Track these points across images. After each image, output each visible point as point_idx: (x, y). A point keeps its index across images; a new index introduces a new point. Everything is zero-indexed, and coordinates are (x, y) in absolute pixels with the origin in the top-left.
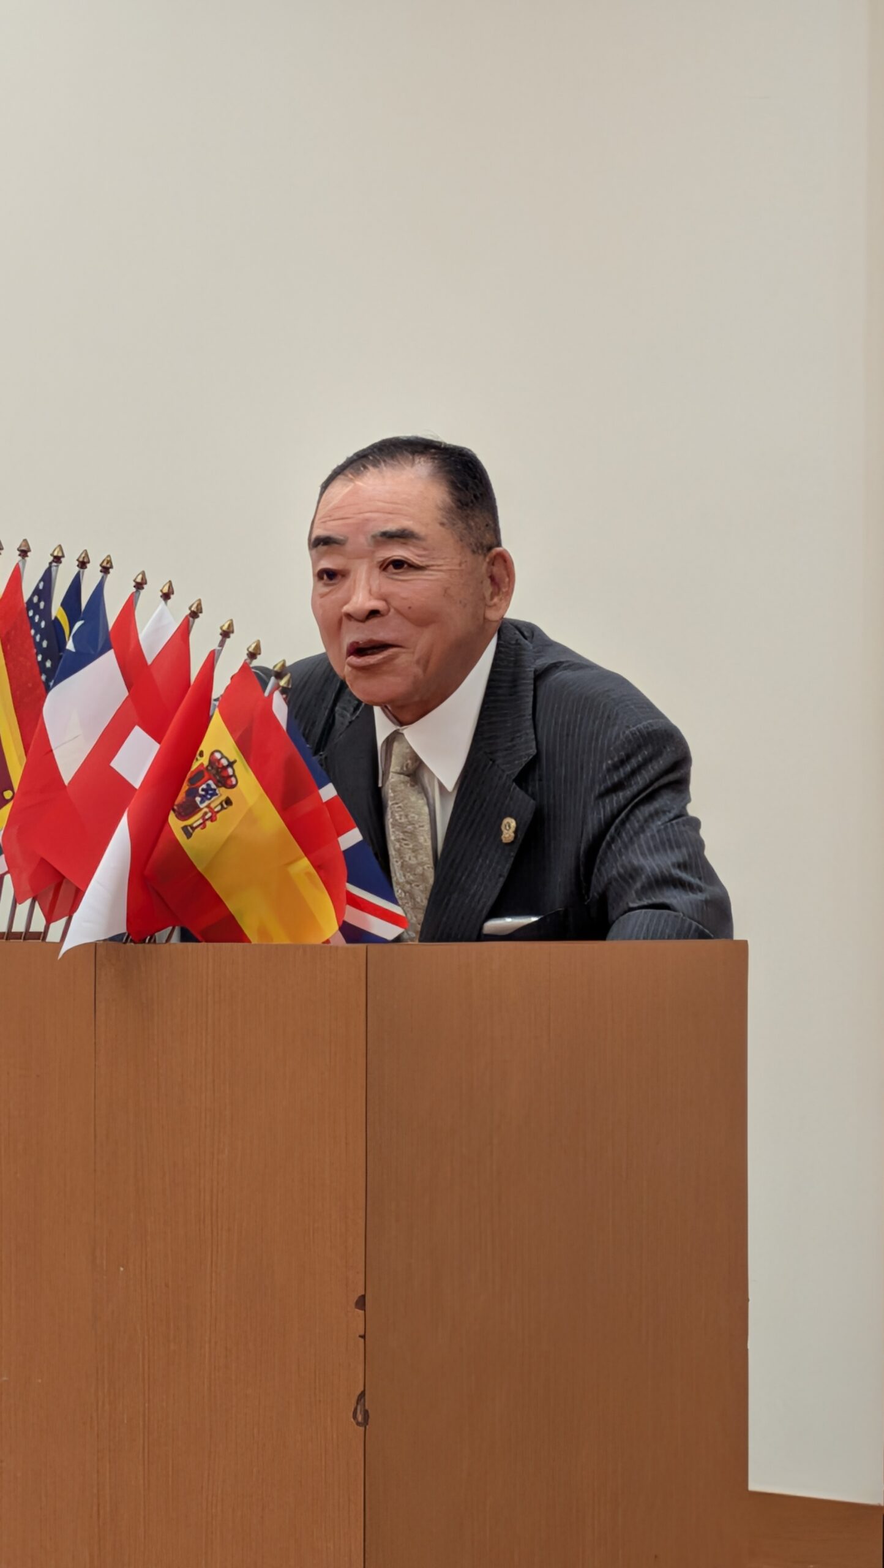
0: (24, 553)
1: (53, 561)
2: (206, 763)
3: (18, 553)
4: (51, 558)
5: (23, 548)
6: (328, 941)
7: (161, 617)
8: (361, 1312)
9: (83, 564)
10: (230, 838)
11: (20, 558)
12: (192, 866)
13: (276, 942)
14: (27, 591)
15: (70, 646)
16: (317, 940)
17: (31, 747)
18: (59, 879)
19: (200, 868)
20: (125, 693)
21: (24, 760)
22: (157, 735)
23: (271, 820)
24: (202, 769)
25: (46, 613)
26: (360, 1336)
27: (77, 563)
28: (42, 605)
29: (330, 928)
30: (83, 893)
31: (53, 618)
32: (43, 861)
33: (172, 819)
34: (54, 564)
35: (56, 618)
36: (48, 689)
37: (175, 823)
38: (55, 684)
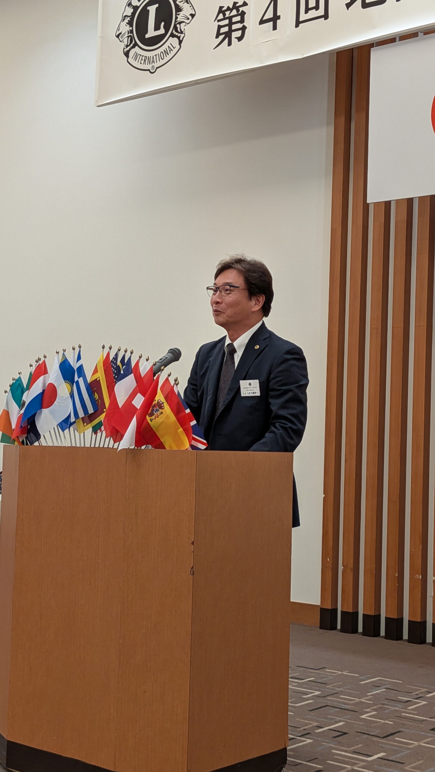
0: (110, 348)
1: (118, 350)
2: (156, 403)
3: (109, 348)
4: (117, 350)
5: (110, 347)
6: (187, 449)
7: (146, 365)
8: (193, 546)
9: (126, 351)
10: (162, 422)
11: (109, 350)
12: (152, 429)
13: (174, 449)
14: (111, 358)
15: (122, 372)
16: (184, 449)
17: (112, 397)
18: (117, 432)
19: (154, 430)
20: (136, 385)
21: (109, 401)
22: (144, 396)
23: (173, 418)
24: (155, 404)
25: (116, 364)
26: (193, 552)
27: (124, 351)
28: (115, 362)
29: (187, 446)
30: (124, 436)
31: (118, 365)
32: (113, 427)
33: (147, 417)
34: (118, 351)
35: (119, 365)
36: (116, 383)
37: (148, 418)
38: (118, 382)
